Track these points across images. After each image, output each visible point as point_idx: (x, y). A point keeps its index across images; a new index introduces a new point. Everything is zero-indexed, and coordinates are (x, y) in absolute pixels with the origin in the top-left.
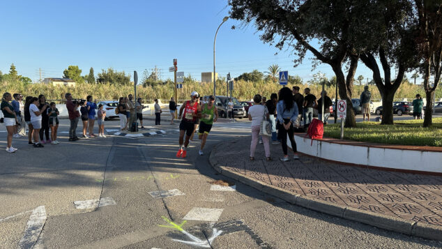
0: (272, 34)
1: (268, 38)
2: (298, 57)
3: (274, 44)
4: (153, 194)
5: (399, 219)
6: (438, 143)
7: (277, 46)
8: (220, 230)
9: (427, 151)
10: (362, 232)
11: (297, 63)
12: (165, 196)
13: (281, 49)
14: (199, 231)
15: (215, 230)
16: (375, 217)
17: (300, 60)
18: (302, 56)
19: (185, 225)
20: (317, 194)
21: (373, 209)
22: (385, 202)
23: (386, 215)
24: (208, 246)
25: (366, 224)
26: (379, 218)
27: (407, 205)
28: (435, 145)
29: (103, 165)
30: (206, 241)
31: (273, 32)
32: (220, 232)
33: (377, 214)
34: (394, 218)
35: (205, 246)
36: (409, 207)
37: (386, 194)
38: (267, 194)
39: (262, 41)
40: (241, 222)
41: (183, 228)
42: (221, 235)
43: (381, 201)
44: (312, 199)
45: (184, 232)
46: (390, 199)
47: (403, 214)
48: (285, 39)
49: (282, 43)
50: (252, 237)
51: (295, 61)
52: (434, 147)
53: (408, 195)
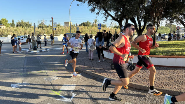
0: (95, 9)
1: (93, 10)
2: (105, 19)
3: (96, 13)
4: (46, 79)
5: (143, 85)
6: (157, 54)
7: (97, 14)
8: (75, 93)
9: (153, 57)
10: (130, 91)
11: (105, 21)
12: (51, 80)
13: (98, 15)
14: (66, 95)
15: (73, 94)
16: (134, 84)
17: (106, 20)
18: (107, 18)
19: (60, 92)
20: (113, 75)
21: (134, 81)
22: (138, 78)
23: (138, 84)
24: (71, 101)
25: (131, 87)
26: (135, 85)
27: (146, 79)
28: (156, 55)
29: (22, 66)
30: (70, 99)
31: (95, 8)
32: (76, 94)
33: (135, 83)
34: (141, 85)
35: (70, 101)
36: (146, 80)
37: (138, 75)
38: (94, 76)
39: (91, 12)
40: (84, 90)
41: (60, 94)
42: (76, 96)
43: (136, 77)
44: (111, 78)
45: (60, 95)
46: (139, 77)
47: (144, 83)
48: (100, 11)
49: (99, 13)
50: (88, 96)
51: (104, 20)
52: (156, 56)
53: (146, 75)
